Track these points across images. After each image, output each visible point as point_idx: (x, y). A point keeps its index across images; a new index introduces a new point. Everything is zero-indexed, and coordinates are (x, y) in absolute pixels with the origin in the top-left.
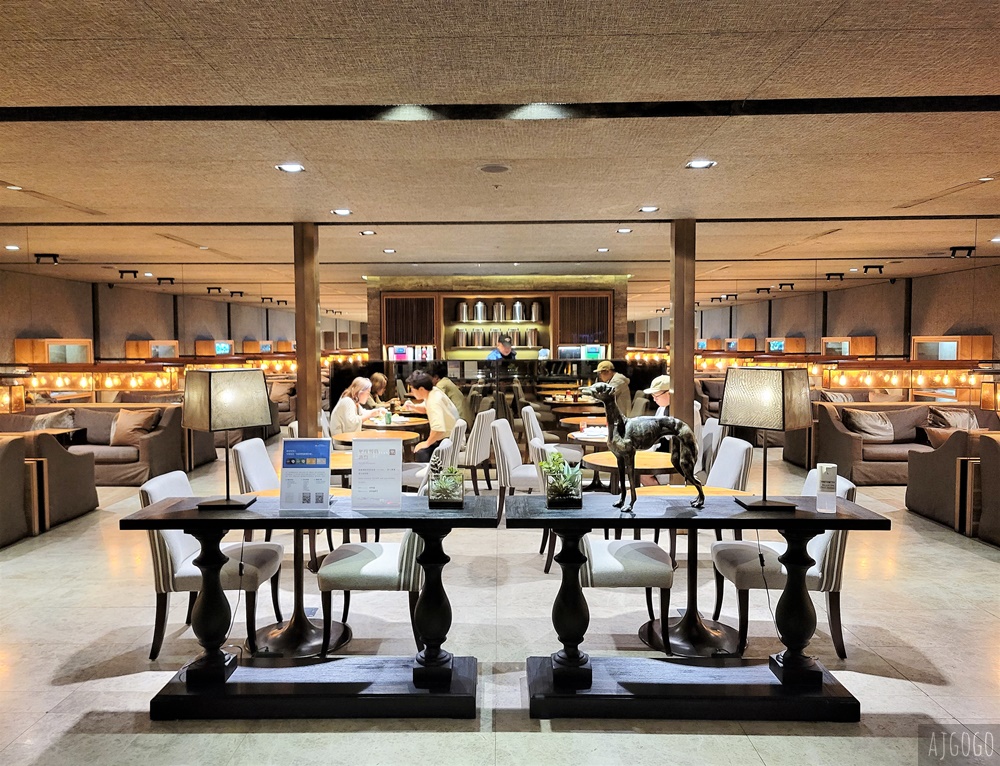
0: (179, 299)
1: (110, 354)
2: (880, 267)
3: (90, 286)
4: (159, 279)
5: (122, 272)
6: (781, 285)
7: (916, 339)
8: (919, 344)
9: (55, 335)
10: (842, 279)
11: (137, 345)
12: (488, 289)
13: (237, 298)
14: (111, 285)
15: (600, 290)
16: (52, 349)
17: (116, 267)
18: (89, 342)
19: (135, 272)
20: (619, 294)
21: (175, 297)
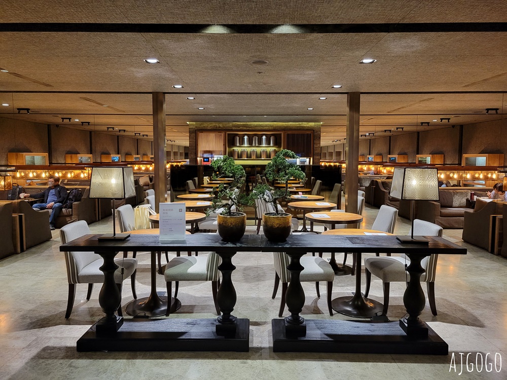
0: (93, 133)
1: (57, 161)
2: (449, 119)
3: (47, 126)
4: (82, 123)
5: (63, 119)
6: (397, 128)
7: (465, 156)
8: (467, 158)
9: (28, 151)
10: (428, 125)
11: (71, 157)
12: (251, 129)
13: (122, 133)
14: (57, 126)
15: (307, 130)
16: (27, 158)
17: (60, 116)
18: (46, 154)
19: (70, 119)
20: (317, 132)
21: (91, 132)
